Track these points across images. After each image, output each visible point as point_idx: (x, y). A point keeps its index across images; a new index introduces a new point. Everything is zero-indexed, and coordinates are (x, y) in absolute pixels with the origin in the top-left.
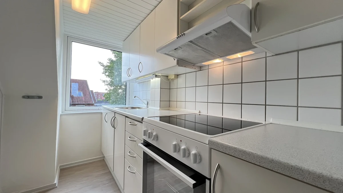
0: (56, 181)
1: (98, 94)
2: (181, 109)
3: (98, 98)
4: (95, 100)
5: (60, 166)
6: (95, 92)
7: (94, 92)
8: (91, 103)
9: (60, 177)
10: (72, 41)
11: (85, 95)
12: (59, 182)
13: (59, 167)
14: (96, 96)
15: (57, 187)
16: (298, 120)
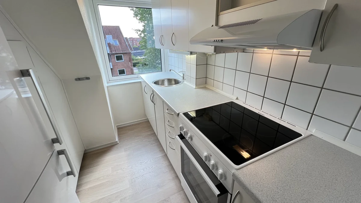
0: (117, 140)
1: (132, 39)
2: (218, 90)
3: (133, 45)
4: (131, 49)
5: (117, 126)
6: (130, 38)
7: (128, 38)
8: (128, 52)
9: (119, 135)
10: (98, 5)
11: (120, 43)
12: (119, 139)
13: (116, 128)
14: (131, 42)
15: (118, 143)
16: (344, 140)
